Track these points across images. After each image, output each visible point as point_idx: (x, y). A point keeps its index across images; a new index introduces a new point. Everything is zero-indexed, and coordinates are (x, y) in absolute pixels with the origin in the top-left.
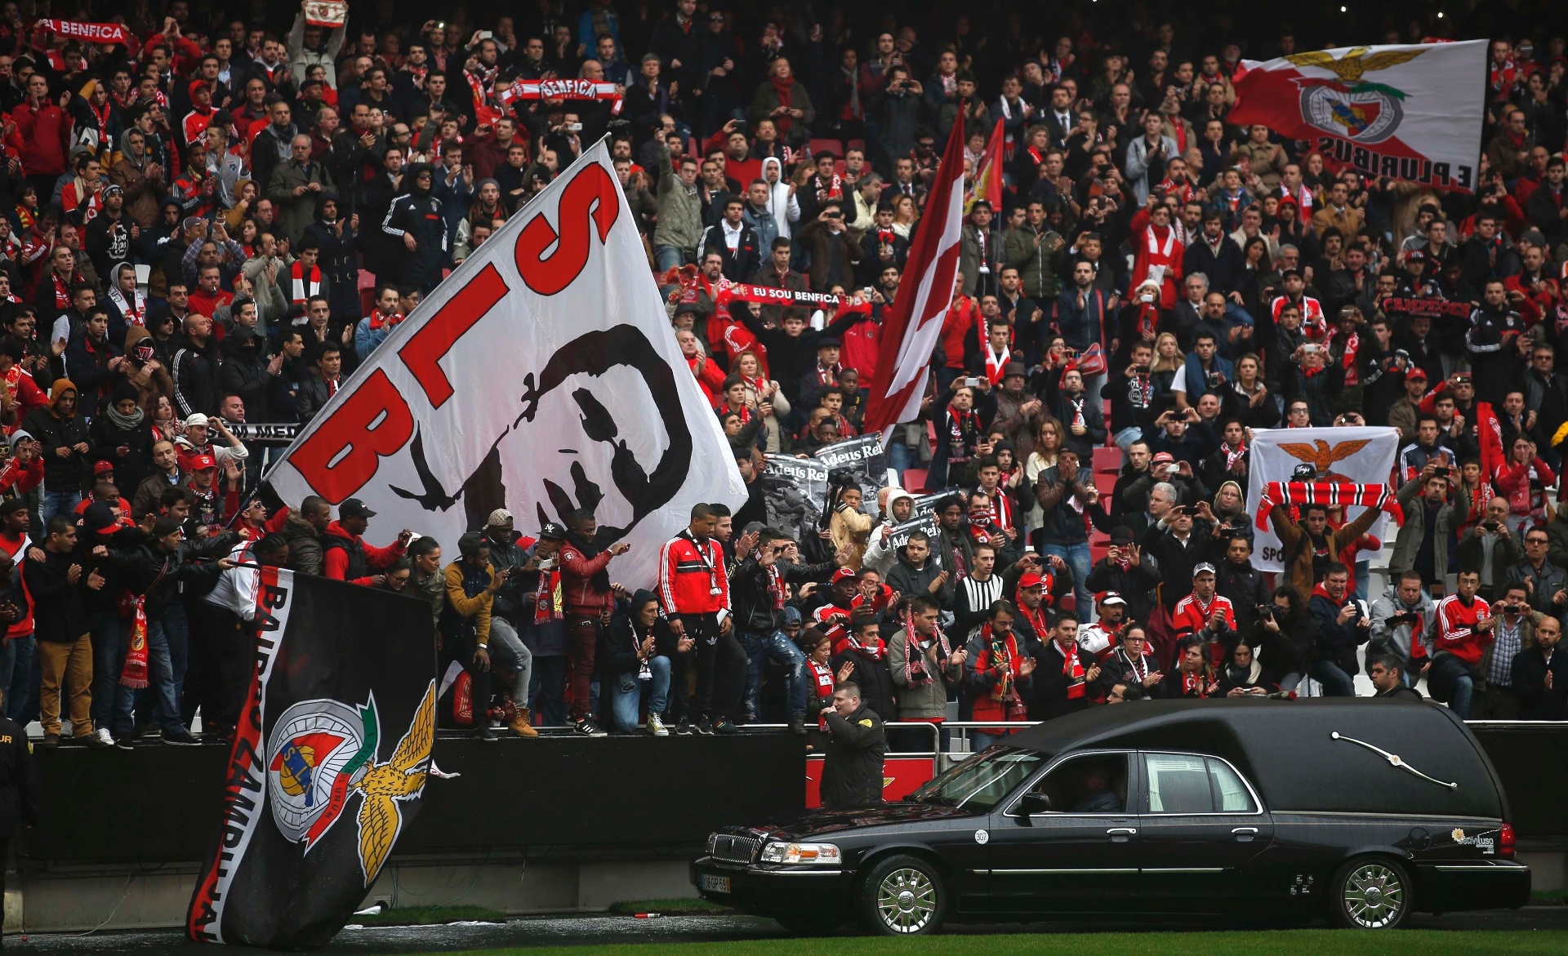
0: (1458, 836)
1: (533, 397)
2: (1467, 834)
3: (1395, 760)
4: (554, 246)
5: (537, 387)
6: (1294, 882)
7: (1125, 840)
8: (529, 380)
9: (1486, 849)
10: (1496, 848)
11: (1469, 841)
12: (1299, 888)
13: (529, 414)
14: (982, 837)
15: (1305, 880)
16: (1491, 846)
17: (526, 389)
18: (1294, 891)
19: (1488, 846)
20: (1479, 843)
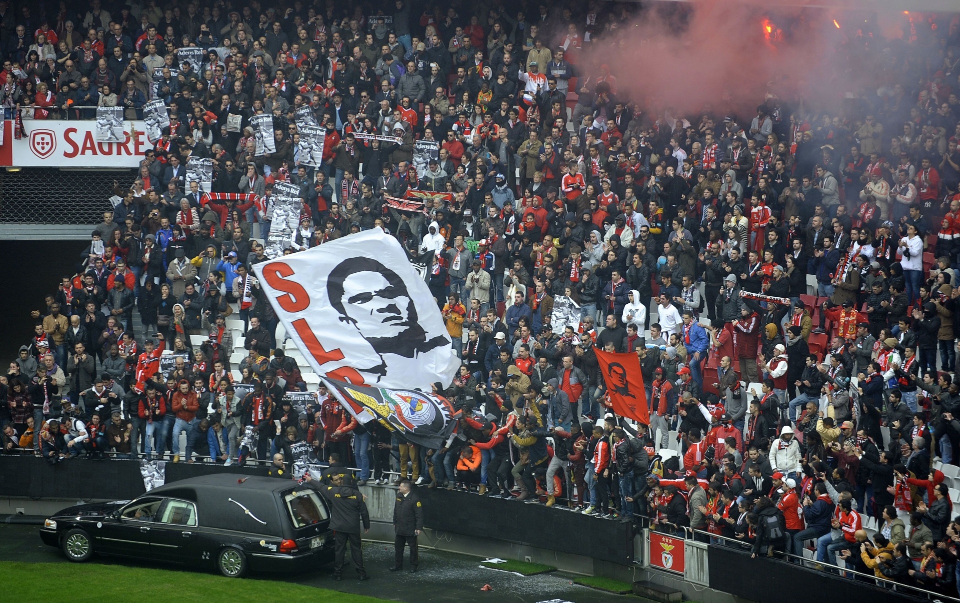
0: (262, 543)
1: (347, 319)
2: (266, 543)
3: (247, 512)
4: (291, 295)
5: (344, 316)
6: (203, 555)
8: (341, 319)
10: (277, 549)
11: (267, 545)
13: (355, 322)
17: (345, 321)
18: (203, 557)
19: (274, 548)
20: (271, 546)
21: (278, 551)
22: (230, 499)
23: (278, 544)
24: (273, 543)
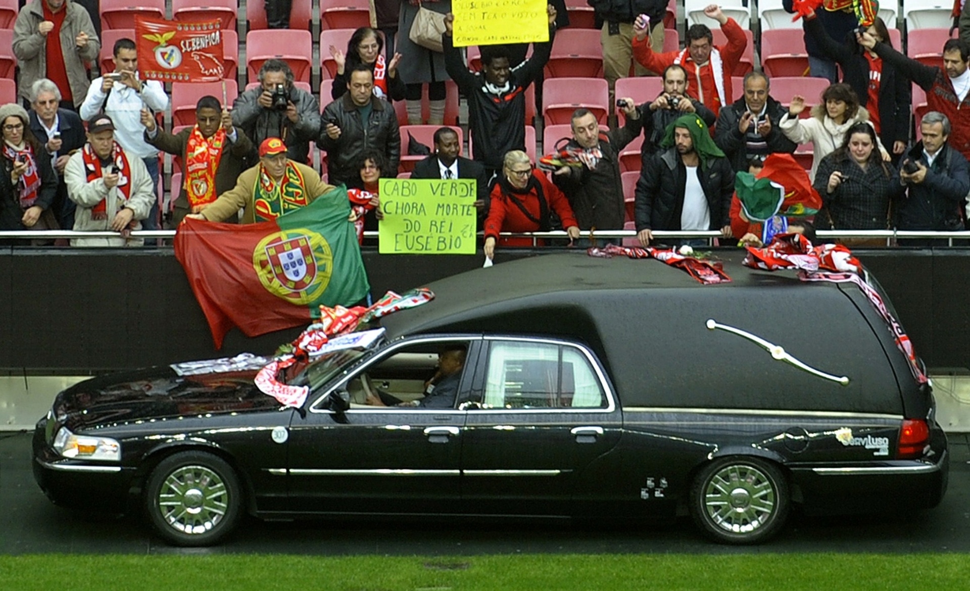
0: (844, 435)
2: (856, 433)
3: (778, 353)
6: (645, 486)
7: (445, 440)
9: (878, 450)
10: (890, 448)
11: (858, 440)
12: (651, 492)
14: (280, 435)
15: (657, 485)
16: (886, 446)
18: (644, 494)
19: (881, 446)
20: (871, 443)
21: (895, 454)
22: (711, 324)
23: (893, 435)
24: (877, 433)
